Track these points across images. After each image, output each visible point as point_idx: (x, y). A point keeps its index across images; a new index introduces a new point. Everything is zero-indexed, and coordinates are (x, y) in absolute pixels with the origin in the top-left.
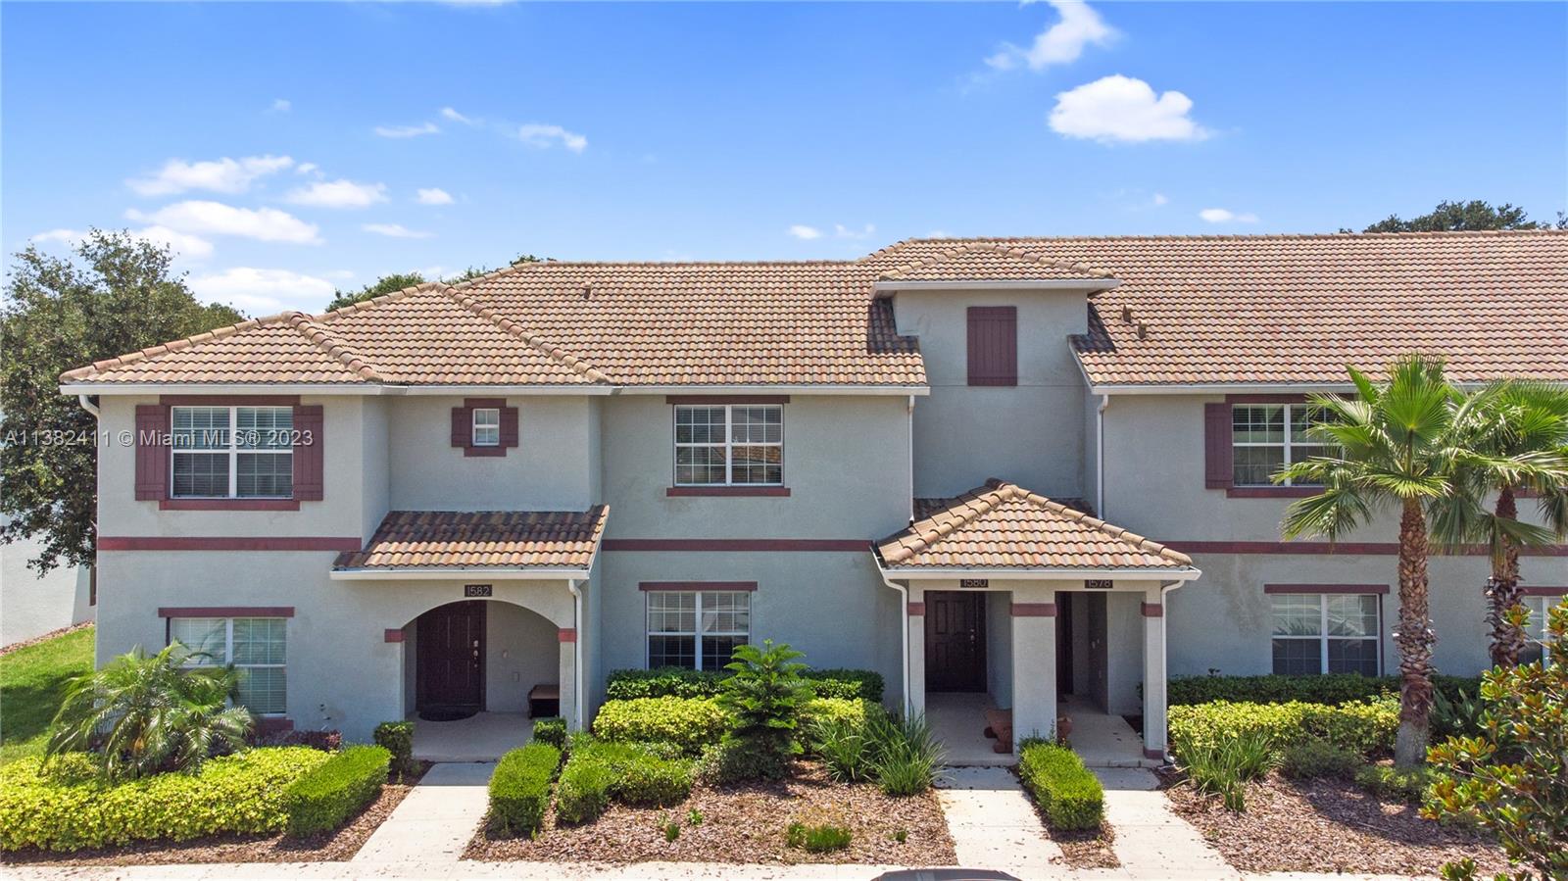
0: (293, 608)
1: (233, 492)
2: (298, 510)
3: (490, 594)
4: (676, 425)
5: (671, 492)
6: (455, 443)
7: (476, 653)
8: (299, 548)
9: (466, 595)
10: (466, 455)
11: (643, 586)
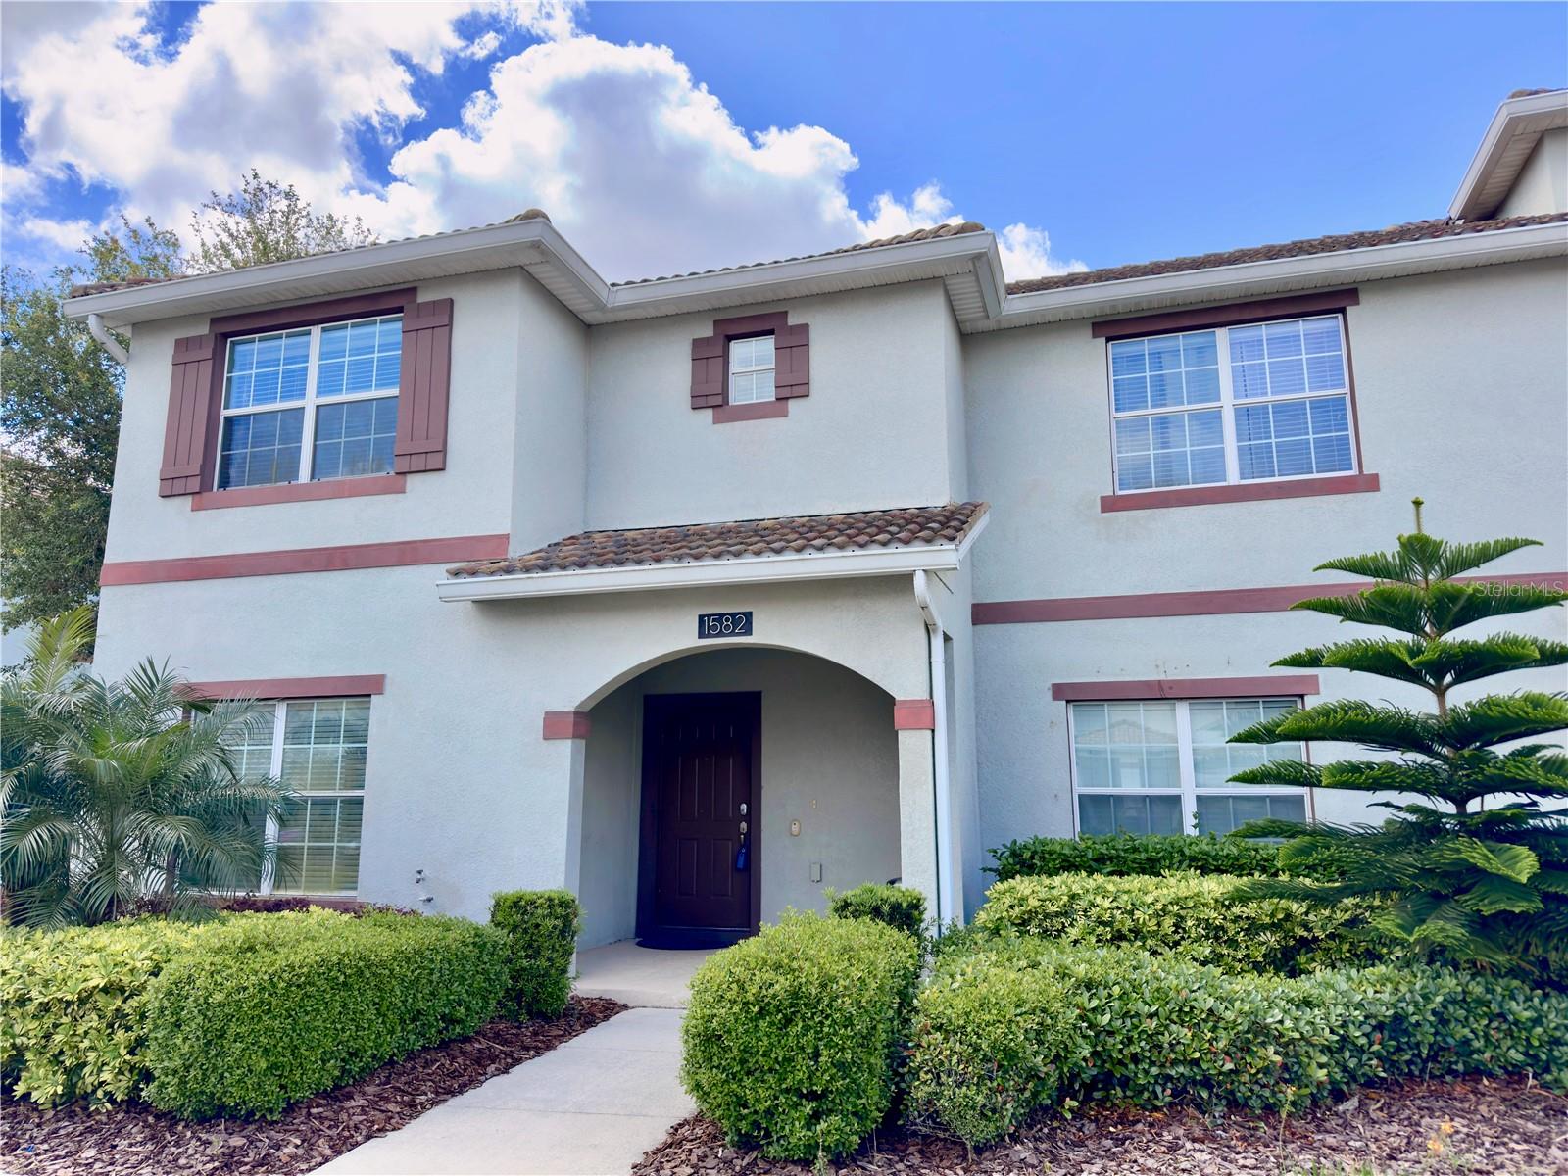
0: (383, 677)
1: (304, 474)
2: (403, 491)
3: (748, 631)
4: (1112, 378)
5: (1110, 504)
6: (699, 401)
7: (744, 826)
8: (401, 562)
9: (701, 635)
10: (717, 421)
11: (1059, 691)
